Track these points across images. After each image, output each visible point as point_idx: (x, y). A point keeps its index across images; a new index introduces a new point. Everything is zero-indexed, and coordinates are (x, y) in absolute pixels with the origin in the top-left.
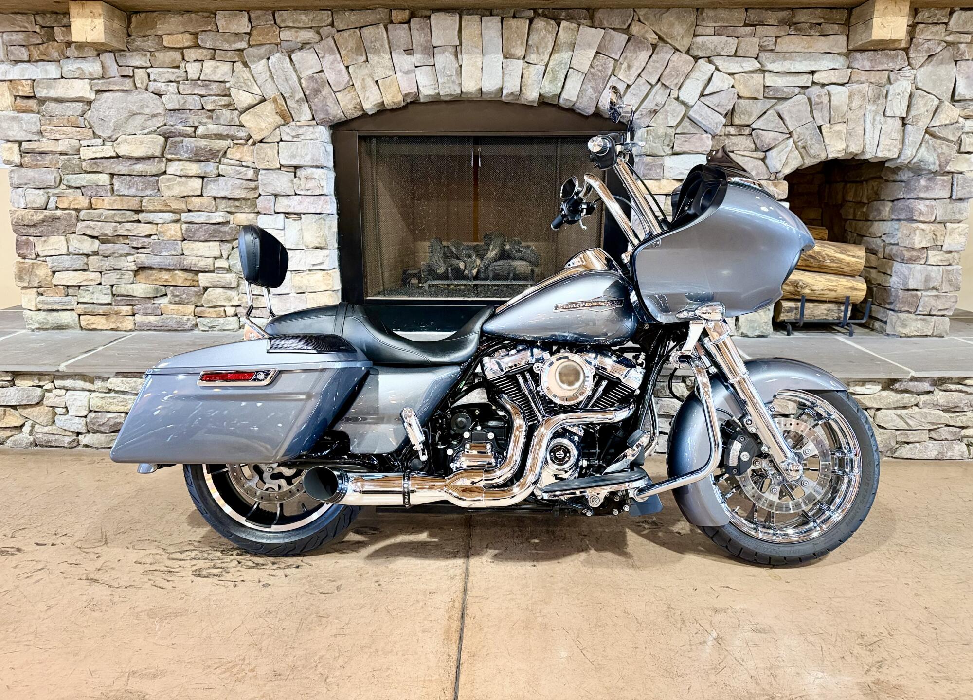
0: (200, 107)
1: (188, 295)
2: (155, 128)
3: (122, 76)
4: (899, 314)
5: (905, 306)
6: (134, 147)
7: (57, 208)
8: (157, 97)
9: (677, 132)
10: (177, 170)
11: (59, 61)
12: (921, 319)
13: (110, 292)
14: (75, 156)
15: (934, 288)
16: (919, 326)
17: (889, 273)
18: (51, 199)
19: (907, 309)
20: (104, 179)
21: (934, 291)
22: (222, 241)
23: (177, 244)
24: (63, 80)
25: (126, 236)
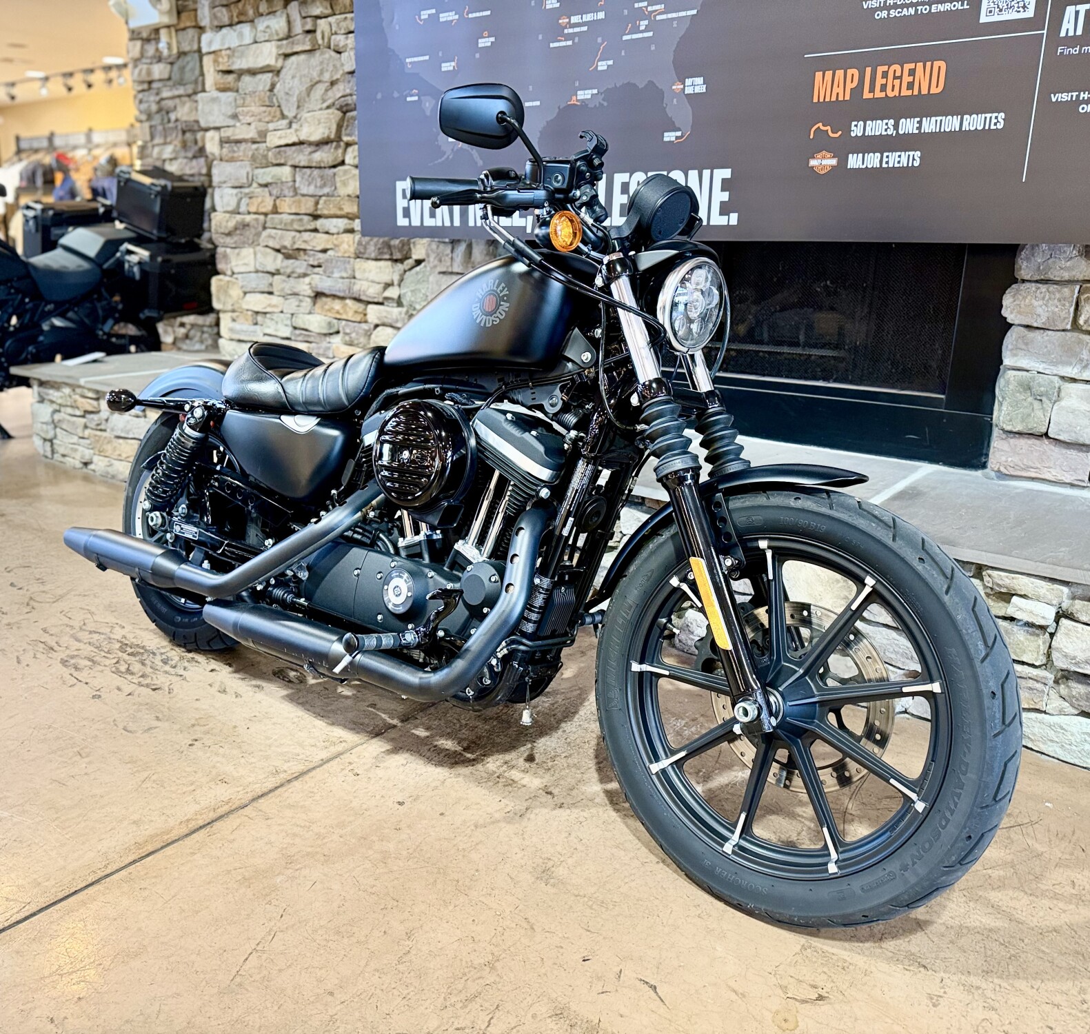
1: (357, 334)
2: (334, 101)
3: (306, 32)
6: (313, 128)
7: (249, 213)
8: (337, 55)
10: (351, 158)
11: (252, 21)
13: (289, 322)
14: (264, 145)
18: (243, 200)
20: (286, 172)
22: (393, 260)
23: (349, 262)
24: (255, 45)
25: (305, 250)
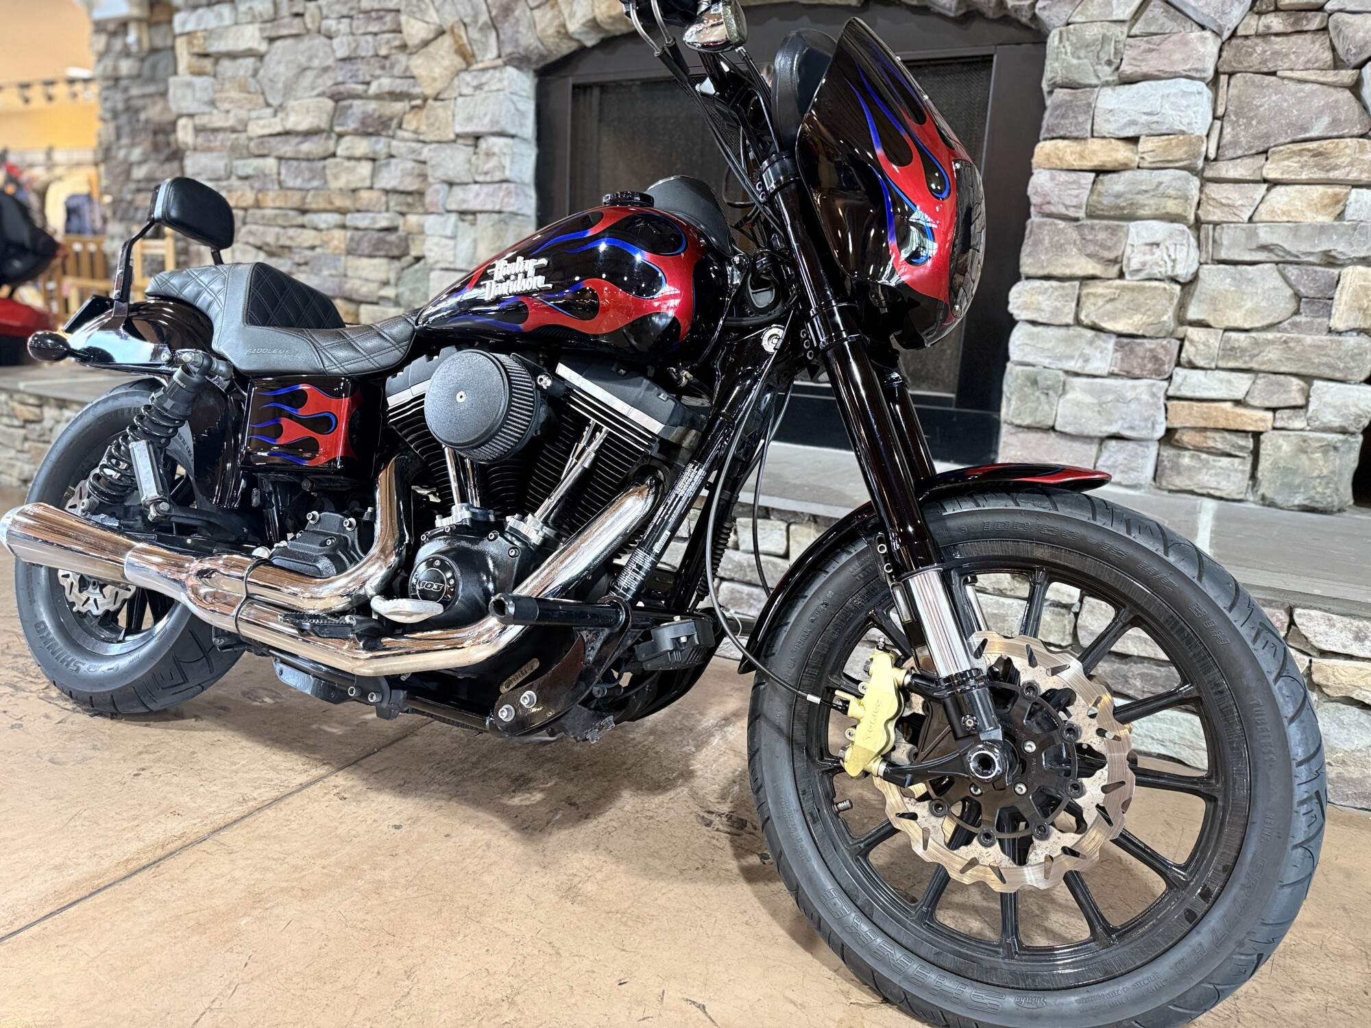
0: (373, 52)
2: (326, 88)
3: (294, 15)
6: (301, 117)
8: (328, 40)
9: (1133, 32)
10: (346, 150)
11: (232, 2)
14: (245, 134)
22: (389, 257)
23: (340, 259)
24: (235, 28)
25: (289, 248)
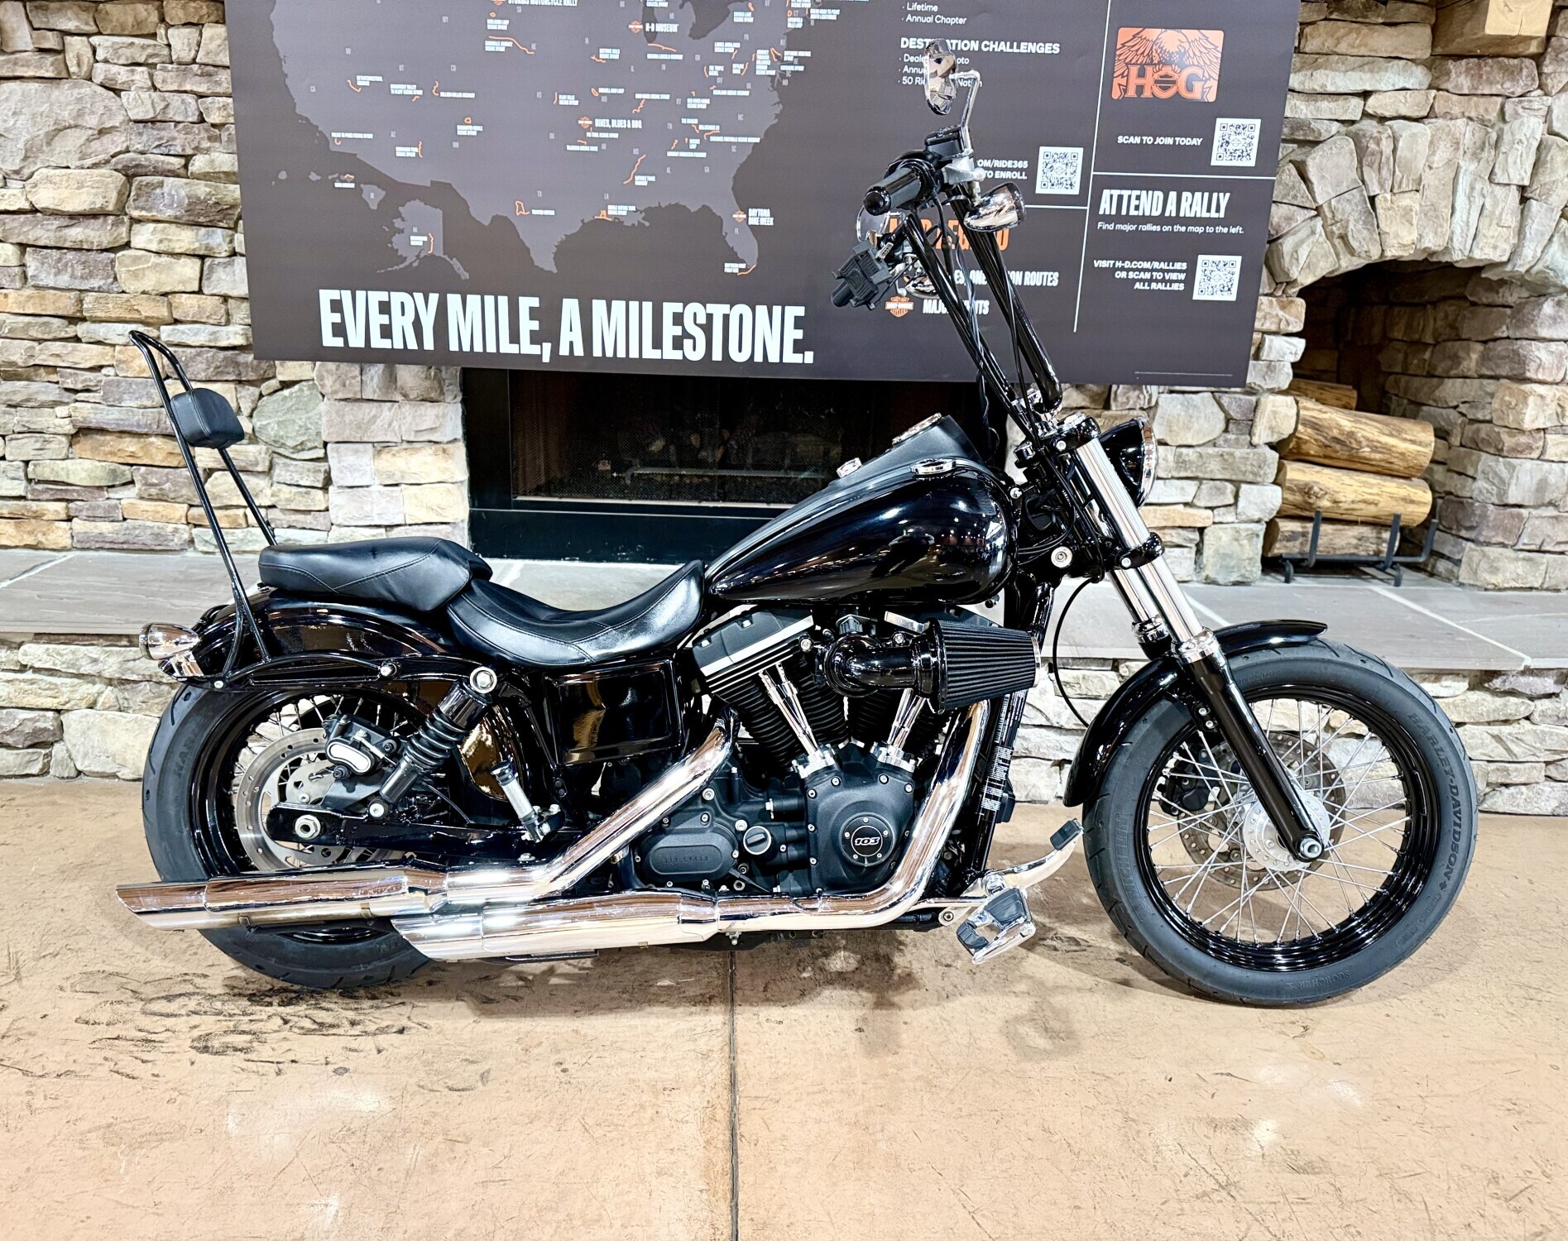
0: (195, 119)
1: (175, 483)
2: (107, 157)
3: (41, 50)
4: (1486, 549)
5: (1497, 535)
6: (65, 193)
8: (111, 94)
10: (150, 241)
12: (1524, 559)
13: (22, 474)
15: (1551, 504)
16: (1520, 571)
17: (1470, 472)
19: (1500, 539)
20: (7, 253)
21: (1551, 508)
22: (240, 382)
25: (52, 367)
